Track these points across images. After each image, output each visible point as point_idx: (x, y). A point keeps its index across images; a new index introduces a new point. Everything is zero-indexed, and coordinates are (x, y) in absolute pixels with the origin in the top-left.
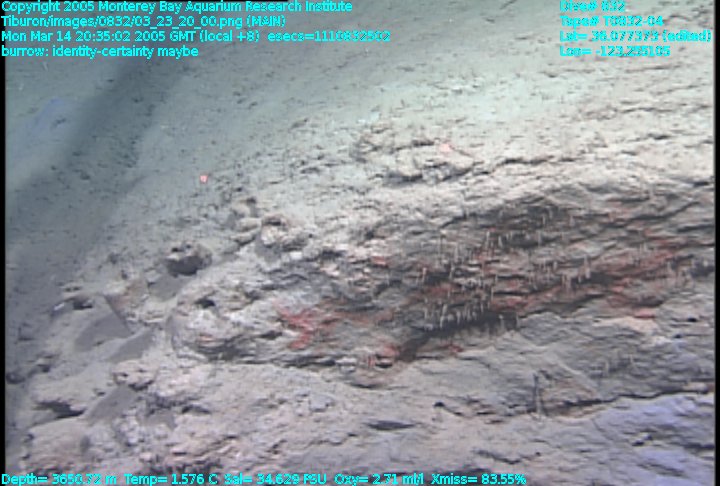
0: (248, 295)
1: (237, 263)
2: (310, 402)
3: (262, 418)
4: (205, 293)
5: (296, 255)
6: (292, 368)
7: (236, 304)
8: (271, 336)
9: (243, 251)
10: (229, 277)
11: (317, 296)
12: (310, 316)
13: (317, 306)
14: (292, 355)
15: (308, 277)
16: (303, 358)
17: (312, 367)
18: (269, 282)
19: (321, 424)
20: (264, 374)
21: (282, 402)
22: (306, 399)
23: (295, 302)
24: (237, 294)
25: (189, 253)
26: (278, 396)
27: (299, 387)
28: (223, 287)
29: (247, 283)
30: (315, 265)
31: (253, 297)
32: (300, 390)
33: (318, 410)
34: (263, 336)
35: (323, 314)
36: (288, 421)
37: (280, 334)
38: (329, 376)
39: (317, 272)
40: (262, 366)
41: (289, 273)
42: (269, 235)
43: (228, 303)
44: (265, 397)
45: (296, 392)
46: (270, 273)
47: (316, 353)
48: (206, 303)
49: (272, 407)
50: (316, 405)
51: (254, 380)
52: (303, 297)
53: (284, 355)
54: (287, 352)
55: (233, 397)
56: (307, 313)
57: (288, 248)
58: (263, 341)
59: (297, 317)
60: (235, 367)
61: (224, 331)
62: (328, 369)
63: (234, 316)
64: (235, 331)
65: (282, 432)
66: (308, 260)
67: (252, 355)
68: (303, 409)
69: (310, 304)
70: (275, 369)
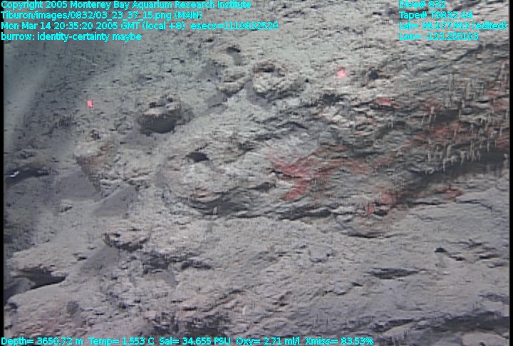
0: (241, 146)
1: (227, 114)
2: (310, 253)
3: (262, 271)
4: (197, 146)
5: (293, 102)
6: (285, 221)
7: (230, 157)
8: (265, 187)
9: (231, 102)
10: (222, 128)
11: (315, 143)
12: (307, 165)
13: (314, 154)
14: (287, 206)
15: (306, 124)
16: (297, 210)
17: (306, 219)
18: (262, 132)
19: (323, 275)
20: (260, 228)
21: (281, 254)
22: (304, 251)
23: (290, 152)
24: (231, 146)
25: (172, 106)
26: (278, 248)
27: (296, 239)
28: (216, 139)
29: (240, 134)
30: (314, 110)
31: (246, 148)
32: (297, 242)
33: (320, 261)
34: (257, 189)
35: (321, 162)
36: (291, 273)
37: (274, 186)
38: (325, 227)
39: (314, 118)
40: (254, 220)
41: (285, 121)
42: (262, 83)
43: (222, 156)
44: (266, 250)
45: (294, 245)
46: (264, 122)
47: (312, 203)
48: (199, 157)
49: (272, 259)
50: (316, 255)
51: (251, 233)
52: (299, 145)
53: (278, 207)
54: (282, 204)
55: (233, 251)
56: (303, 162)
57: (284, 94)
58: (256, 193)
59: (294, 166)
60: (229, 222)
61: (221, 184)
62: (322, 220)
63: (229, 169)
64: (231, 184)
65: (286, 284)
66: (307, 106)
67: (246, 209)
68: (304, 260)
69: (306, 152)
70: (271, 222)
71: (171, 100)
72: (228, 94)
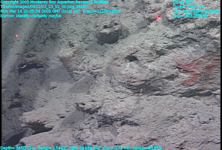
0: (158, 52)
1: (150, 33)
2: (199, 118)
3: (170, 128)
4: (131, 52)
5: (191, 26)
6: (184, 98)
7: (151, 58)
8: (172, 77)
9: (152, 25)
10: (146, 41)
11: (203, 51)
12: (198, 64)
13: (202, 57)
14: (185, 89)
15: (198, 39)
16: (191, 91)
17: (197, 97)
18: (171, 43)
19: (207, 131)
20: (168, 102)
21: (181, 118)
22: (196, 116)
23: (188, 56)
24: (152, 52)
25: (117, 28)
26: (179, 114)
27: (190, 109)
28: (143, 48)
29: (157, 45)
30: (203, 31)
31: (161, 53)
32: (191, 111)
33: (205, 123)
34: (167, 78)
35: (207, 62)
36: (187, 129)
37: (177, 76)
38: (208, 102)
39: (204, 35)
40: (165, 97)
41: (185, 37)
42: (172, 14)
43: (146, 58)
44: (172, 115)
45: (189, 112)
46: (172, 38)
47: (201, 87)
48: (132, 58)
49: (175, 121)
50: (203, 119)
51: (163, 105)
52: (193, 52)
53: (179, 90)
54: (182, 87)
55: (152, 115)
56: (196, 62)
57: (185, 21)
58: (166, 81)
59: (189, 65)
60: (150, 98)
61: (145, 75)
62: (207, 98)
63: (150, 66)
64: (151, 75)
65: (184, 136)
66: (199, 28)
67: (160, 90)
68: (195, 121)
69: (198, 56)
70: (175, 98)
71: (116, 24)
72: (151, 20)
